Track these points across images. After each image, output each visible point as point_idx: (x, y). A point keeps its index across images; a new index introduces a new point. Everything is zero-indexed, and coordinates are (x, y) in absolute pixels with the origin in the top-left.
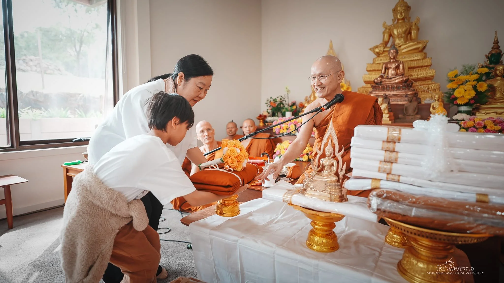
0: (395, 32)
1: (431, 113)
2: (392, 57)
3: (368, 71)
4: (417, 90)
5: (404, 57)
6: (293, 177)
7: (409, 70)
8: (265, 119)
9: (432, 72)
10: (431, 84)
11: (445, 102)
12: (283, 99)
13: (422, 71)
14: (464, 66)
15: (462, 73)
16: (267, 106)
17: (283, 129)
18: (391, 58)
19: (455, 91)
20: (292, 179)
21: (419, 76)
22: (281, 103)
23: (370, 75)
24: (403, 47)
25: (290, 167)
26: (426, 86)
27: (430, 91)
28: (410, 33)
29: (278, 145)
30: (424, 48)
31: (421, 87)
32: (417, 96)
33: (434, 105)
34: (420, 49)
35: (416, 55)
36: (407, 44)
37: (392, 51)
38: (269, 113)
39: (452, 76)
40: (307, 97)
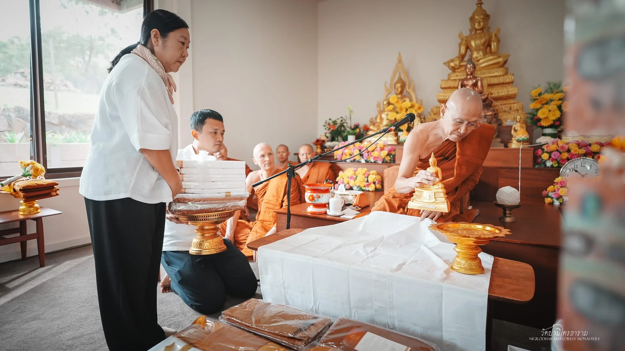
0: (473, 44)
1: (512, 136)
2: (469, 73)
3: (442, 88)
4: (497, 110)
5: (482, 73)
6: (361, 206)
7: (489, 87)
8: (323, 144)
9: (515, 90)
10: (514, 103)
11: (529, 124)
12: (344, 121)
13: (503, 89)
14: (549, 83)
15: (547, 91)
16: (326, 129)
17: (346, 155)
18: (468, 75)
19: (539, 111)
20: (360, 207)
21: (500, 94)
22: (342, 125)
23: (445, 93)
24: (481, 61)
25: (356, 195)
26: (507, 106)
27: (513, 111)
28: (489, 45)
29: (341, 174)
30: (505, 62)
31: (502, 106)
32: (498, 116)
33: (516, 127)
34: (501, 64)
35: (497, 71)
36: (486, 58)
37: (469, 66)
38: (327, 137)
39: (535, 95)
40: (372, 118)
